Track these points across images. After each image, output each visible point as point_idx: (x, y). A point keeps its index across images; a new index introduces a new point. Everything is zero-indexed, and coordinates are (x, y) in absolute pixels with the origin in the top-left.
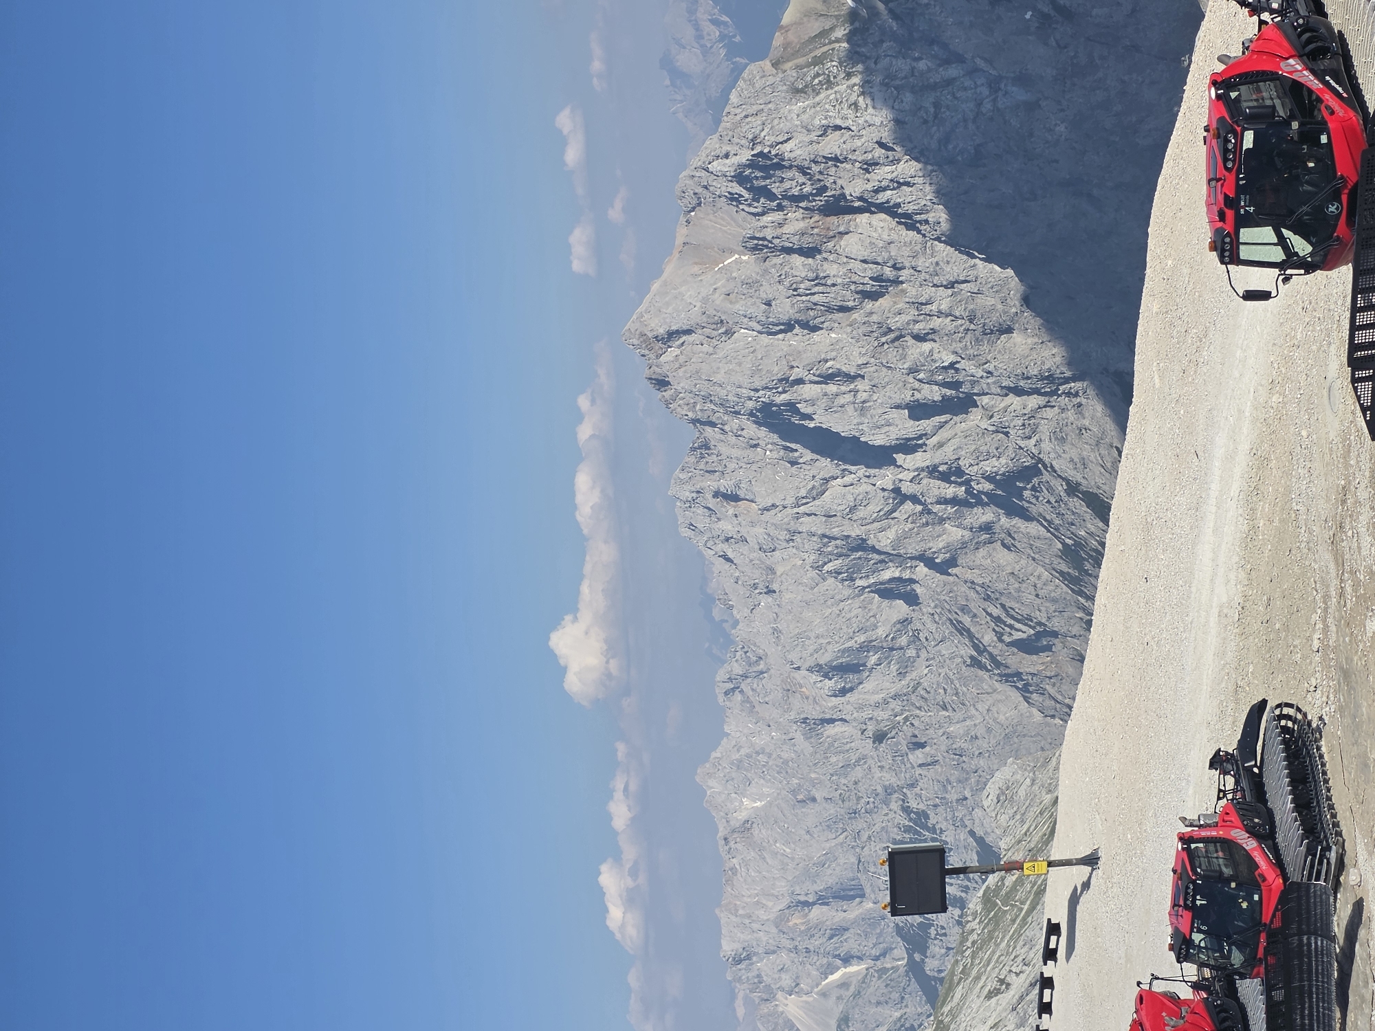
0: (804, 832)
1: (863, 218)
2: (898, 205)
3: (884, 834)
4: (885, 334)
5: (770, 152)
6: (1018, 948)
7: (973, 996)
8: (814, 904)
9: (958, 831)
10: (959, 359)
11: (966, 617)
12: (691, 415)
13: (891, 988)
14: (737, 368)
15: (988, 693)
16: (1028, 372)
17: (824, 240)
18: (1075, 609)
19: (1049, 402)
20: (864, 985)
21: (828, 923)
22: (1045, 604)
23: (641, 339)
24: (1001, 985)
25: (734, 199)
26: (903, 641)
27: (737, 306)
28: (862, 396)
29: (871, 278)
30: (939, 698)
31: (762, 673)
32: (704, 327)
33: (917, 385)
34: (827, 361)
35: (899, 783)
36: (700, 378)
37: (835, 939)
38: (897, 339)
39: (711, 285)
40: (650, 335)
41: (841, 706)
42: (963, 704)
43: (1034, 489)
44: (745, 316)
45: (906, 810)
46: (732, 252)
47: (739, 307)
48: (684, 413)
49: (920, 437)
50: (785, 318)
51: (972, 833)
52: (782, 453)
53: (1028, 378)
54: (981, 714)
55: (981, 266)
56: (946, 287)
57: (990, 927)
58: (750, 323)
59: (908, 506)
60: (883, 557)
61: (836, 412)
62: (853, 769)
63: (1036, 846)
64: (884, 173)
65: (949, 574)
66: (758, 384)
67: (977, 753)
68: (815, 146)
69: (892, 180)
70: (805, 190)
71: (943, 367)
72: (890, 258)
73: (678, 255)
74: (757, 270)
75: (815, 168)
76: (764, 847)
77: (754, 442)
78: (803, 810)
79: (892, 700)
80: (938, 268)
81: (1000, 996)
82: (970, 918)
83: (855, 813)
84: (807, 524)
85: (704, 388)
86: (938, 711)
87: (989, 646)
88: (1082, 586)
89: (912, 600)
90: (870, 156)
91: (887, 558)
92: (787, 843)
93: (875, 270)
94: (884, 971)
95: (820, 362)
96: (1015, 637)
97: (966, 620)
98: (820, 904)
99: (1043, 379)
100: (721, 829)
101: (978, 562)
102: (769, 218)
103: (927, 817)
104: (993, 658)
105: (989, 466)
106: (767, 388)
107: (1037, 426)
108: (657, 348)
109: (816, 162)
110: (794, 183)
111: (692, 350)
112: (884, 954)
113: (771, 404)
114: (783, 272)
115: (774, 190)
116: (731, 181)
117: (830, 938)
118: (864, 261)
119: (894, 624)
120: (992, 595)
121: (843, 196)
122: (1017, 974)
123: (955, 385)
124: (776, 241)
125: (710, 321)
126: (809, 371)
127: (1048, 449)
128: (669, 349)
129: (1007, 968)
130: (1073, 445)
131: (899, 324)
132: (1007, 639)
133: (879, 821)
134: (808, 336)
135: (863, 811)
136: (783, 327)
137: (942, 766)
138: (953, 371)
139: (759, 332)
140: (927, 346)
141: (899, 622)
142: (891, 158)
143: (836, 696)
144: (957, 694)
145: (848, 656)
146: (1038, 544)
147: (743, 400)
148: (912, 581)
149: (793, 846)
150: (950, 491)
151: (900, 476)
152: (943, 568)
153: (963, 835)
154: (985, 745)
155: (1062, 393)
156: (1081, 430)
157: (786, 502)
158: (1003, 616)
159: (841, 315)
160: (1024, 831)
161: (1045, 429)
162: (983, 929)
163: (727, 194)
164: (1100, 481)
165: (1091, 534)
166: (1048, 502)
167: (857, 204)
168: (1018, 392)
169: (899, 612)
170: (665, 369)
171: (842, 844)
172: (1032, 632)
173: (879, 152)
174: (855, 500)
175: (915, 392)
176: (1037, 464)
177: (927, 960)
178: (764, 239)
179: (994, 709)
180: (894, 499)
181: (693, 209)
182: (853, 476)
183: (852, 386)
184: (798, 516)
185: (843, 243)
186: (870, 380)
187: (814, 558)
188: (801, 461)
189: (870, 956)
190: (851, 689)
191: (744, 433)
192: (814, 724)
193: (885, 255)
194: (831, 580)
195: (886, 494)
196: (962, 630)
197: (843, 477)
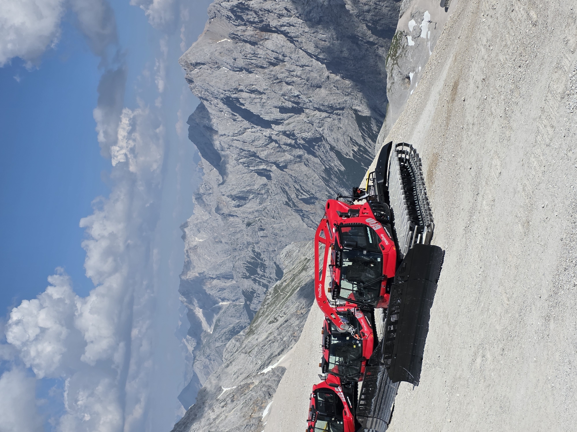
0: (216, 253)
1: (275, 35)
2: (288, 33)
3: (244, 258)
4: (276, 80)
5: (245, 3)
6: (283, 308)
7: (264, 322)
8: (215, 278)
9: (270, 262)
10: (301, 94)
11: (287, 187)
12: (199, 95)
13: (237, 312)
14: (220, 81)
15: (290, 215)
16: (324, 103)
17: (259, 40)
18: (325, 191)
19: (329, 116)
20: (227, 309)
21: (219, 286)
22: (315, 187)
23: (185, 63)
24: (275, 320)
25: (229, 18)
26: (263, 192)
27: (223, 58)
28: (264, 101)
29: (274, 58)
30: (272, 214)
31: (210, 194)
32: (210, 63)
33: (284, 100)
34: (253, 85)
35: (253, 241)
36: (205, 82)
37: (220, 292)
38: (280, 82)
39: (215, 48)
40: (189, 62)
41: (237, 211)
42: (280, 218)
43: (319, 146)
44: (226, 63)
45: (254, 251)
46: (225, 37)
47: (224, 59)
48: (197, 94)
49: (282, 120)
50: (240, 66)
51: (275, 263)
52: (231, 116)
53: (324, 106)
54: (286, 222)
55: (314, 61)
56: (300, 67)
57: (275, 299)
58: (227, 65)
59: (273, 144)
60: (261, 160)
61: (253, 105)
62: (237, 234)
63: (296, 274)
64: (285, 20)
65: (284, 171)
66: (226, 89)
67: (282, 236)
68: (262, 4)
69: (288, 23)
70: (255, 20)
71: (294, 96)
72: (282, 52)
73: (204, 34)
74: (233, 46)
75: (260, 13)
76: (201, 256)
77: (221, 110)
78: (217, 245)
79: (255, 212)
80: (299, 59)
81: (274, 323)
82: (268, 294)
83: (235, 249)
84: (235, 144)
85: (206, 86)
86: (271, 219)
87: (293, 199)
88: (329, 183)
89: (269, 178)
90: (281, 12)
91: (262, 161)
92: (209, 256)
93: (276, 55)
94: (236, 305)
95: (250, 85)
96: (303, 197)
97: (287, 188)
98: (217, 279)
99: (329, 107)
100: (186, 247)
101: (294, 168)
102: (240, 28)
103: (260, 255)
104: (293, 203)
105: (304, 135)
106: (229, 91)
107: (324, 123)
108: (191, 68)
109: (261, 11)
110: (252, 17)
111: (204, 71)
112: (237, 300)
113: (230, 97)
114: (242, 49)
115: (244, 18)
116: (229, 11)
117: (219, 291)
118: (273, 51)
119: (261, 185)
120: (297, 181)
121: (269, 25)
122: (281, 317)
123: (298, 103)
124: (242, 37)
125: (212, 61)
126: (246, 87)
127: (326, 132)
128: (195, 69)
129: (278, 314)
130: (335, 133)
131: (281, 77)
132: (300, 197)
133: (243, 254)
134: (247, 74)
135: (238, 249)
136: (239, 69)
137: (269, 238)
138: (298, 98)
139: (230, 69)
140: (290, 87)
141: (263, 185)
142: (289, 15)
143: (236, 207)
144: (279, 214)
145: (242, 194)
146: (317, 166)
147: (220, 94)
148: (270, 171)
149: (211, 257)
150: (289, 141)
151: (272, 132)
152: (282, 168)
153: (272, 263)
154: (285, 233)
155: (335, 113)
156: (339, 128)
157: (229, 134)
158: (300, 189)
159: (261, 69)
160: (293, 268)
161: (326, 125)
162: (272, 299)
163: (226, 15)
164: (342, 148)
165: (336, 166)
166: (323, 152)
167: (273, 29)
168: (319, 110)
169: (263, 181)
170: (192, 76)
171: (229, 259)
172: (309, 196)
173: (285, 12)
174: (255, 138)
175: (283, 103)
176: (321, 137)
177: (251, 304)
178: (237, 35)
179: (291, 221)
180: (269, 140)
181: (213, 18)
182: (255, 129)
183: (261, 96)
184: (233, 140)
185: (266, 43)
186: (267, 96)
187: (236, 156)
188: (237, 120)
189: (232, 300)
190: (242, 206)
191: (218, 106)
192: (226, 216)
193: (281, 50)
194: (241, 165)
195: (266, 138)
196: (285, 192)
197: (252, 129)
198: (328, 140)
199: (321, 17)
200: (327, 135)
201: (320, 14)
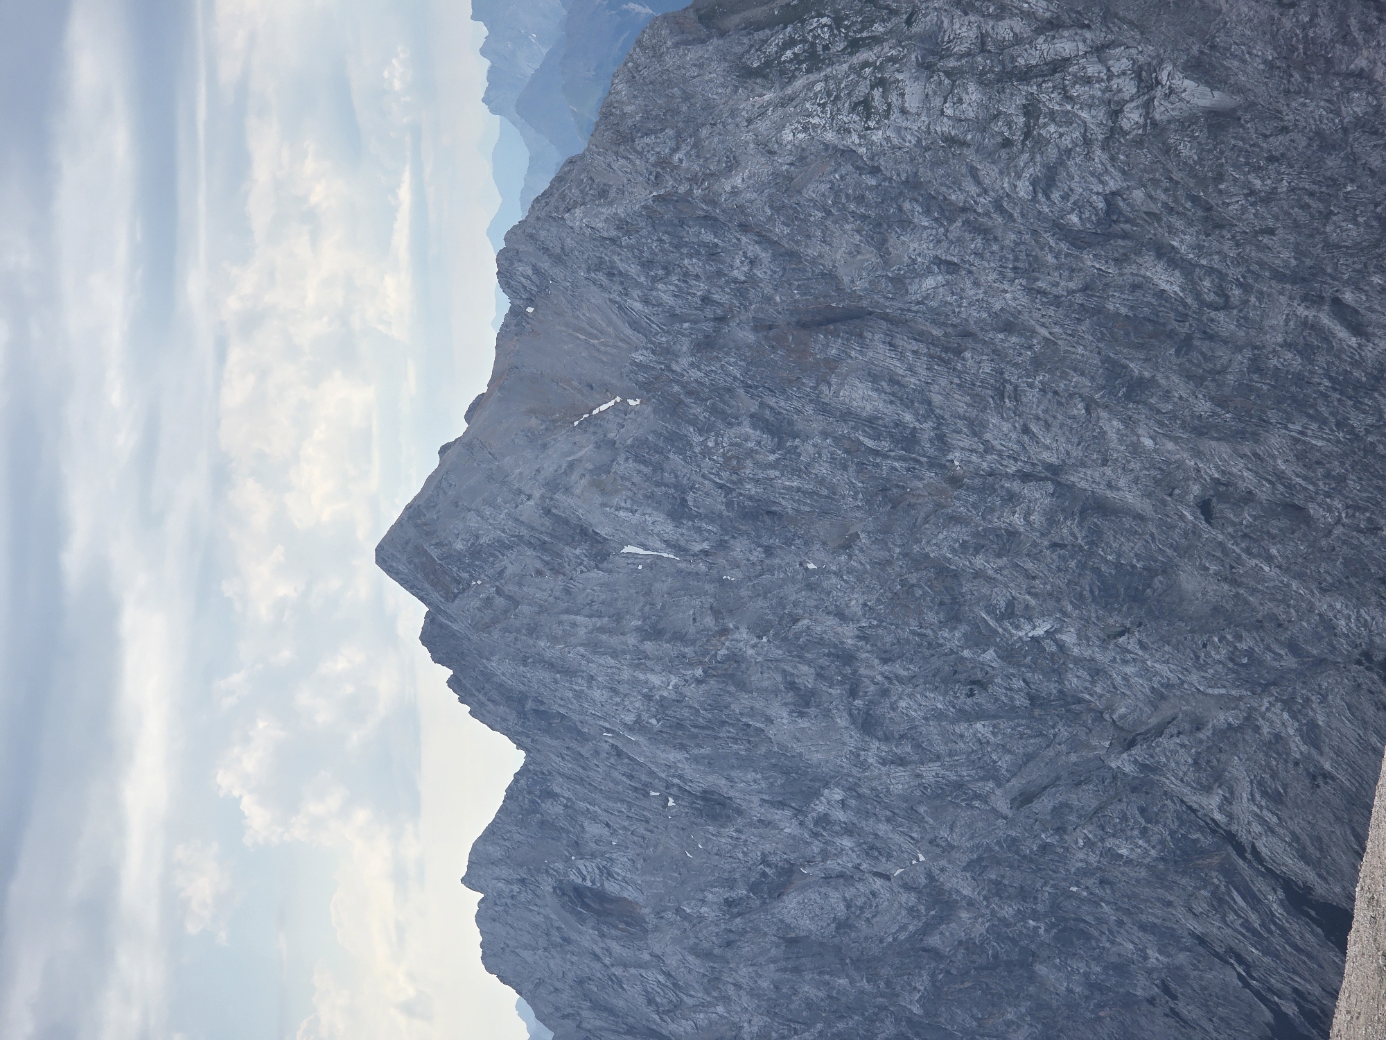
5: (690, 192)
17: (797, 374)
23: (417, 562)
27: (617, 501)
34: (795, 618)
39: (565, 455)
40: (434, 553)
46: (607, 391)
47: (621, 502)
52: (699, 804)
74: (658, 428)
95: (783, 618)
108: (449, 580)
114: (713, 435)
126: (760, 636)
127: (1247, 815)
128: (473, 583)
130: (1298, 807)
136: (707, 546)
151: (942, 861)
159: (827, 525)
161: (1240, 773)
170: (464, 623)
176: (1224, 844)
181: (531, 301)
185: (832, 382)
197: (824, 860)
198: (1264, 851)
199: (1113, 193)
200: (1257, 828)
201: (1101, 182)
